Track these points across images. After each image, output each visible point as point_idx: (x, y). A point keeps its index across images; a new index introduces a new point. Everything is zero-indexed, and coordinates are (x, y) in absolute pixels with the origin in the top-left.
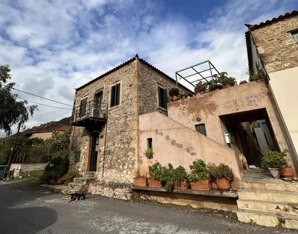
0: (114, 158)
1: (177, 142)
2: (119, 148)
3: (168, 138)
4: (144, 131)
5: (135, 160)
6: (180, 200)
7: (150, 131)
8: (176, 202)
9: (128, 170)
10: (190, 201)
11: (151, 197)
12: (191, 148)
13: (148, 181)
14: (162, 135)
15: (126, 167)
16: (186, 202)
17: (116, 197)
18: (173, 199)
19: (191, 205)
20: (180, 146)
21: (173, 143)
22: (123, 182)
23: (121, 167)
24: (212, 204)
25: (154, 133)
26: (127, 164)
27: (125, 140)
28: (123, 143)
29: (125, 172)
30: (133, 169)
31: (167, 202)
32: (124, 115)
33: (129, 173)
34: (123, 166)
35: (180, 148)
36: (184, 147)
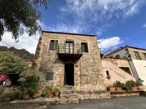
0: (89, 78)
1: (119, 74)
2: (92, 74)
3: (115, 72)
4: (104, 68)
5: (104, 80)
6: (124, 94)
7: (107, 68)
8: (122, 95)
9: (100, 84)
10: (127, 94)
11: (113, 95)
12: (124, 76)
13: (117, 88)
14: (113, 70)
15: (98, 83)
16: (126, 95)
17: (102, 98)
18: (121, 94)
19: (128, 95)
20: (120, 75)
21: (117, 74)
22: (98, 90)
23: (95, 83)
24: (133, 94)
25: (109, 69)
26: (98, 81)
27: (95, 70)
28: (95, 71)
29: (98, 85)
30: (103, 83)
31: (120, 96)
32: (93, 58)
33: (101, 85)
34: (96, 82)
35: (120, 76)
36: (122, 76)
